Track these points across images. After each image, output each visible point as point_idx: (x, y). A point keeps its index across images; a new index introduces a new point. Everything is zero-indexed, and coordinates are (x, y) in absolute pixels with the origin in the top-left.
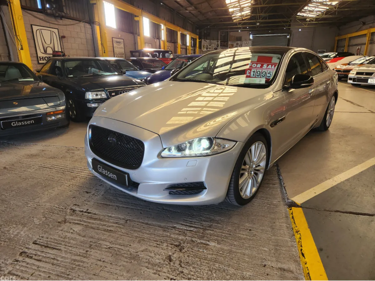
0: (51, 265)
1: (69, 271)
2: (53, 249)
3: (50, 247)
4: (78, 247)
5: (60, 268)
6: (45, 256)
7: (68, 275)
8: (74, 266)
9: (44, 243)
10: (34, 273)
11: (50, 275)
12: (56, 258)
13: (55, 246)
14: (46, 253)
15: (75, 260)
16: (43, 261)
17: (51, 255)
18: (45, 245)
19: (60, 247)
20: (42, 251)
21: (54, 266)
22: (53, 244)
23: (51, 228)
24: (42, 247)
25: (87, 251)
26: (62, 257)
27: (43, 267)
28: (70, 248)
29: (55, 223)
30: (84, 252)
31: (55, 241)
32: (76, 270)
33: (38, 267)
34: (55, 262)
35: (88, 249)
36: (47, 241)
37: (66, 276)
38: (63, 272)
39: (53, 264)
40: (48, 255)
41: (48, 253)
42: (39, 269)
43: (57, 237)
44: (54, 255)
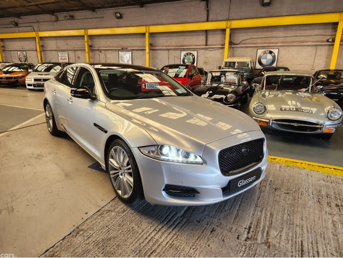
0: (318, 244)
1: (318, 233)
2: (303, 246)
3: (302, 248)
4: (295, 231)
5: (318, 238)
6: (312, 250)
7: (321, 234)
8: (313, 231)
9: (299, 253)
10: (330, 253)
11: (327, 243)
12: (311, 242)
13: (299, 245)
14: (308, 249)
15: (308, 231)
16: (317, 250)
17: (309, 246)
18: (300, 252)
19: (299, 241)
20: (307, 252)
21: (318, 242)
22: (297, 247)
23: (279, 252)
24: (304, 254)
25: (297, 226)
26: (308, 238)
27: (322, 249)
28: (298, 235)
29: (270, 250)
30: (298, 227)
31: (294, 245)
32: (316, 230)
33: (324, 252)
34: (314, 242)
35: (295, 225)
36: (296, 251)
37: (322, 235)
38: (320, 237)
39: (317, 243)
40: (310, 247)
41: (308, 248)
42: (325, 251)
43: (289, 245)
44: (309, 244)
